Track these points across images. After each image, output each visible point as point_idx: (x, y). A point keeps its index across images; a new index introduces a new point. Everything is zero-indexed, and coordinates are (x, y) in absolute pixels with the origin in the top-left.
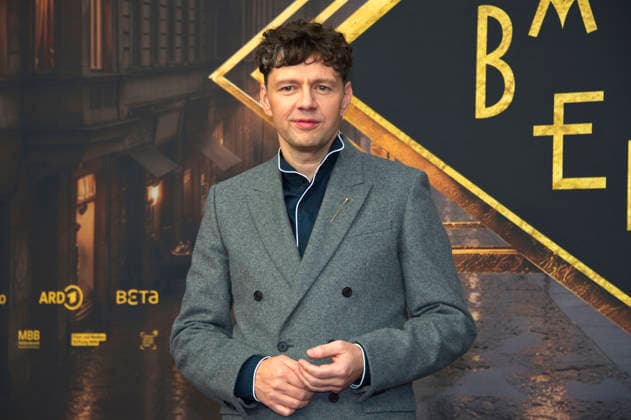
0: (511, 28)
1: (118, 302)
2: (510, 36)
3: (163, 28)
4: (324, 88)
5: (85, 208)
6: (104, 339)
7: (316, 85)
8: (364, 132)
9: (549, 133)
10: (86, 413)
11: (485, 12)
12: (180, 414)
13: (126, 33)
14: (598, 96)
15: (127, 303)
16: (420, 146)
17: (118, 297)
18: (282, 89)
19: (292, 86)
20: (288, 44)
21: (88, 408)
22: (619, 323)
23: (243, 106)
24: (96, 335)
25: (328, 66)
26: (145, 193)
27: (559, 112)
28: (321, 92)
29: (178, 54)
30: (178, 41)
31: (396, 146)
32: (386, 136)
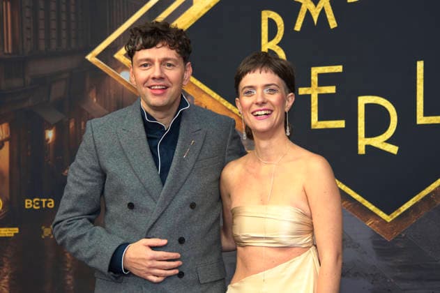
0: (283, 25)
1: (26, 207)
2: (283, 31)
3: (54, 25)
4: (170, 65)
5: (3, 145)
6: (17, 232)
7: (164, 62)
8: (190, 93)
9: (309, 93)
10: (6, 281)
11: (266, 15)
12: (70, 279)
13: (28, 29)
14: (339, 69)
15: (32, 207)
16: (226, 102)
17: (26, 204)
18: (141, 66)
19: (148, 63)
20: (145, 35)
21: (7, 277)
22: (353, 212)
23: (109, 76)
24: (11, 229)
25: (172, 49)
26: (43, 135)
27: (314, 79)
28: (168, 68)
29: (64, 42)
30: (64, 34)
31: (211, 102)
32: (204, 96)
